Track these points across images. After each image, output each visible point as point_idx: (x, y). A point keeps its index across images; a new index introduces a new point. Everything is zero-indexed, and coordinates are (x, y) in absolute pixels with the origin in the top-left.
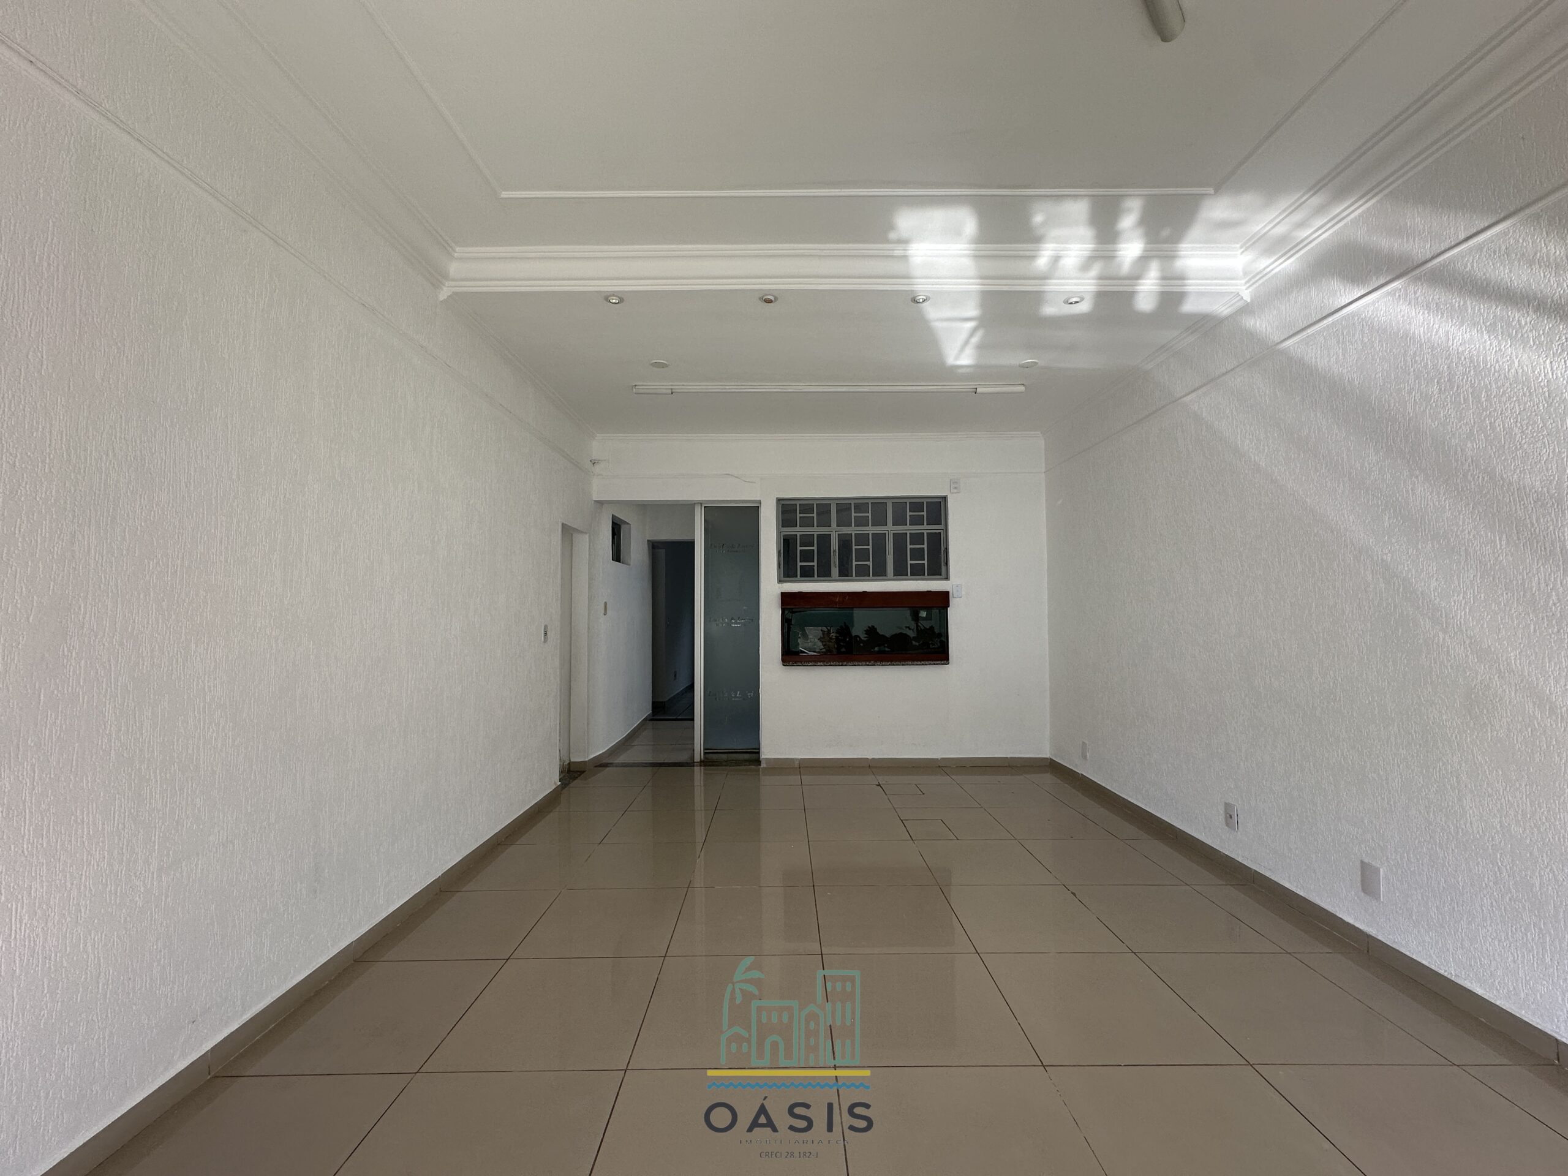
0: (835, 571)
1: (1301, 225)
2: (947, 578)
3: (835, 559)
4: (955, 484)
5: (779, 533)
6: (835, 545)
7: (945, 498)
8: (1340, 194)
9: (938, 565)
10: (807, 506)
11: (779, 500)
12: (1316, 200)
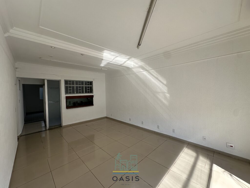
0: (75, 92)
1: (139, 62)
2: (93, 93)
3: (75, 90)
4: (94, 79)
5: (65, 86)
6: (75, 88)
7: (92, 81)
8: (142, 61)
9: (91, 91)
10: (70, 81)
11: (65, 80)
12: (140, 61)
